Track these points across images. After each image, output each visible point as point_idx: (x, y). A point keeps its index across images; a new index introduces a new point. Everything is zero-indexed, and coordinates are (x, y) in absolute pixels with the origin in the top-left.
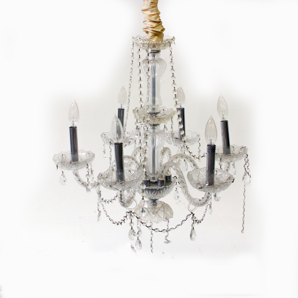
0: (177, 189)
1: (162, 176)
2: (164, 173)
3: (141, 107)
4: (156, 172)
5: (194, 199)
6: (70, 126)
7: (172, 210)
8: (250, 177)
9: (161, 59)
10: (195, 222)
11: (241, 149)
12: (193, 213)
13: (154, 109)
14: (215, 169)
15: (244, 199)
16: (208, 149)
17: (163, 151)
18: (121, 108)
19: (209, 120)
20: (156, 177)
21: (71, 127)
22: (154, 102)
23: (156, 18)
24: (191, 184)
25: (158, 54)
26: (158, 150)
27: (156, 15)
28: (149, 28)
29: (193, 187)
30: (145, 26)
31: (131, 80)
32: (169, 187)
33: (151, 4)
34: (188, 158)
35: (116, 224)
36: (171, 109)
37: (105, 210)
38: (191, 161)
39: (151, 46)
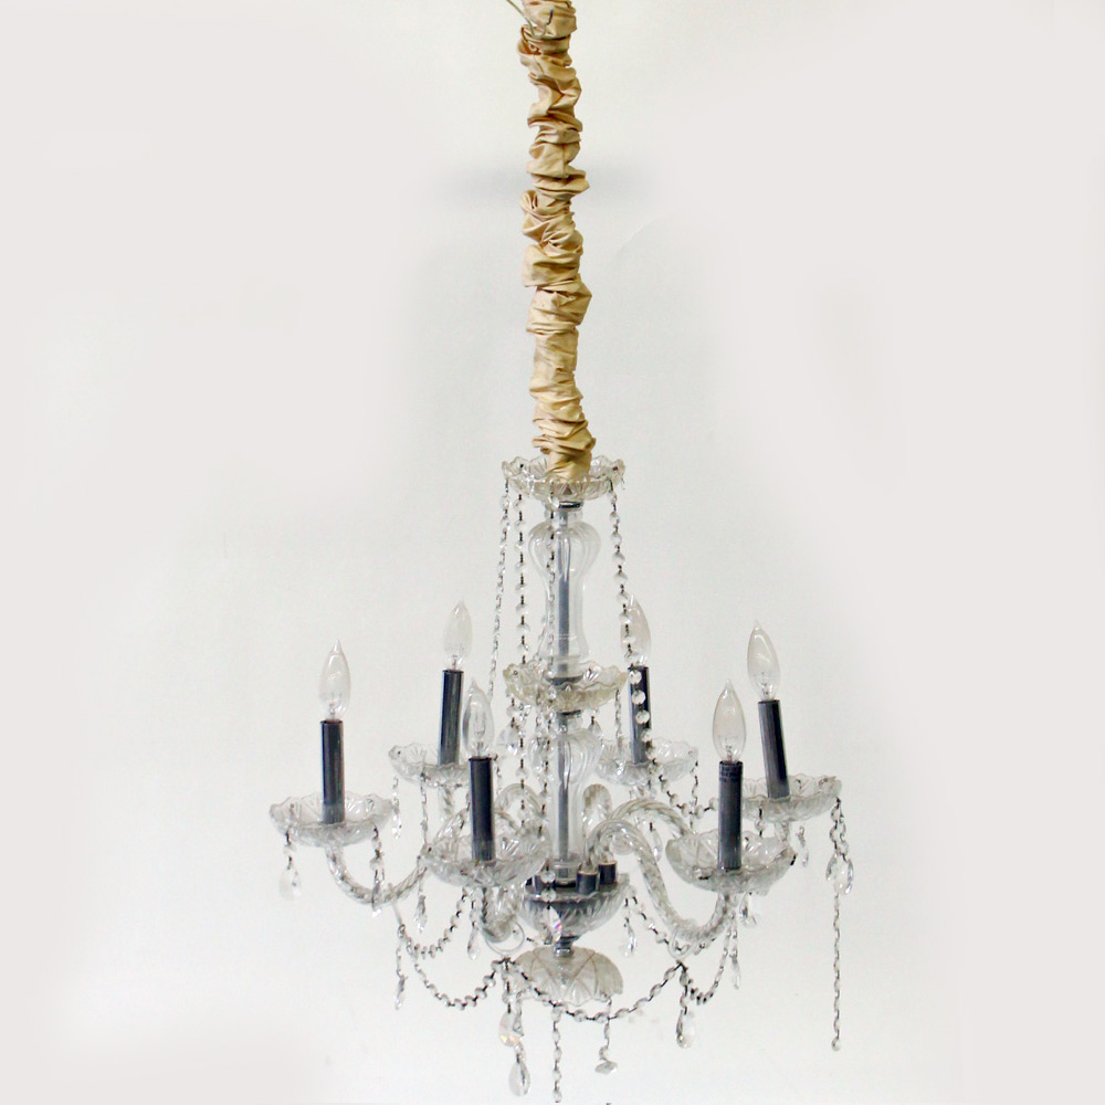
0: (628, 920)
1: (589, 863)
2: (596, 852)
3: (524, 662)
4: (569, 855)
5: (686, 922)
6: (324, 719)
7: (618, 973)
8: (851, 866)
9: (583, 526)
10: (689, 993)
11: (820, 783)
12: (686, 965)
13: (564, 668)
14: (743, 836)
15: (837, 940)
16: (722, 773)
17: (588, 794)
18: (451, 668)
19: (723, 694)
20: (573, 866)
21: (325, 722)
22: (564, 645)
23: (571, 413)
24: (678, 871)
25: (577, 513)
26: (578, 786)
27: (571, 405)
28: (553, 440)
29: (685, 879)
30: (539, 434)
31: (500, 584)
32: (611, 898)
33: (557, 375)
34: (666, 812)
35: (458, 1005)
36: (614, 667)
37: (420, 971)
38: (673, 820)
39: (562, 491)
